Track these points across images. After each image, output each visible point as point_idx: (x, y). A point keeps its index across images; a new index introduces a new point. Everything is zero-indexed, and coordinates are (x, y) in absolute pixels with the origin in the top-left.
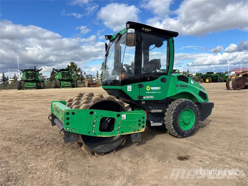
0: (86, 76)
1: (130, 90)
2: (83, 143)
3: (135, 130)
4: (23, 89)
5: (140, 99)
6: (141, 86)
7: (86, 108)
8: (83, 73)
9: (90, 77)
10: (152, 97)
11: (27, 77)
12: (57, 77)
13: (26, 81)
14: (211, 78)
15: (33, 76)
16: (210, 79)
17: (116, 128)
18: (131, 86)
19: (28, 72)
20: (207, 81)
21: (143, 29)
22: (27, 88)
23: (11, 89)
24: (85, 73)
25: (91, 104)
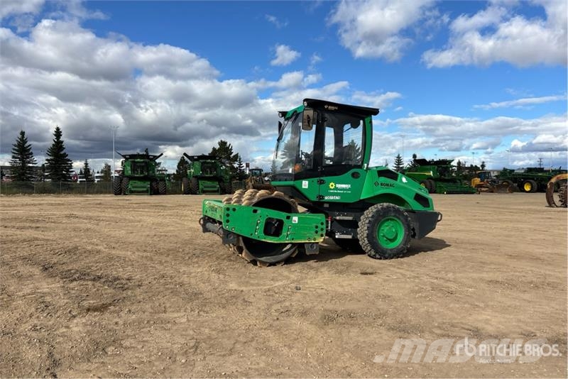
0: (250, 170)
1: (307, 187)
2: (244, 247)
3: (309, 239)
4: (125, 194)
5: (320, 199)
6: (321, 182)
7: (248, 205)
8: (244, 165)
9: (257, 173)
10: (337, 198)
11: (133, 170)
12: (192, 171)
13: (131, 178)
14: (535, 181)
15: (145, 169)
16: (535, 184)
17: (284, 233)
18: (307, 182)
19: (136, 160)
20: (527, 188)
21: (326, 107)
22: (132, 192)
23: (101, 193)
24: (248, 165)
25: (255, 200)
